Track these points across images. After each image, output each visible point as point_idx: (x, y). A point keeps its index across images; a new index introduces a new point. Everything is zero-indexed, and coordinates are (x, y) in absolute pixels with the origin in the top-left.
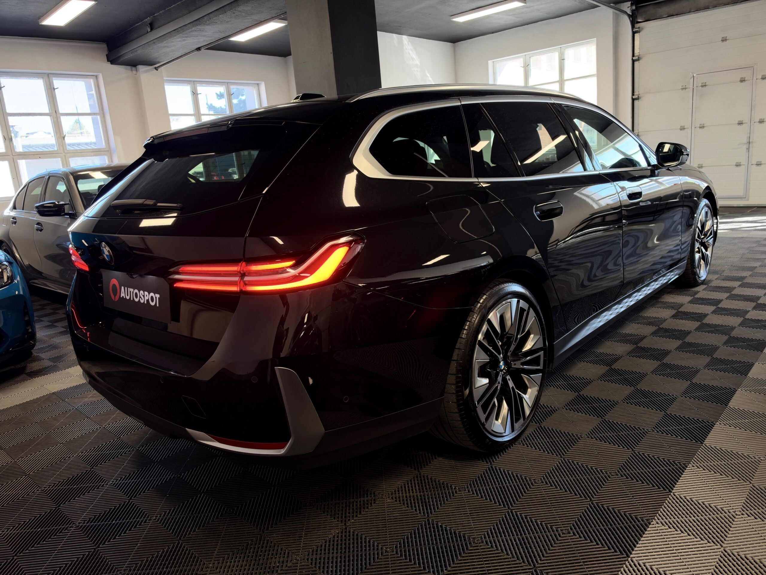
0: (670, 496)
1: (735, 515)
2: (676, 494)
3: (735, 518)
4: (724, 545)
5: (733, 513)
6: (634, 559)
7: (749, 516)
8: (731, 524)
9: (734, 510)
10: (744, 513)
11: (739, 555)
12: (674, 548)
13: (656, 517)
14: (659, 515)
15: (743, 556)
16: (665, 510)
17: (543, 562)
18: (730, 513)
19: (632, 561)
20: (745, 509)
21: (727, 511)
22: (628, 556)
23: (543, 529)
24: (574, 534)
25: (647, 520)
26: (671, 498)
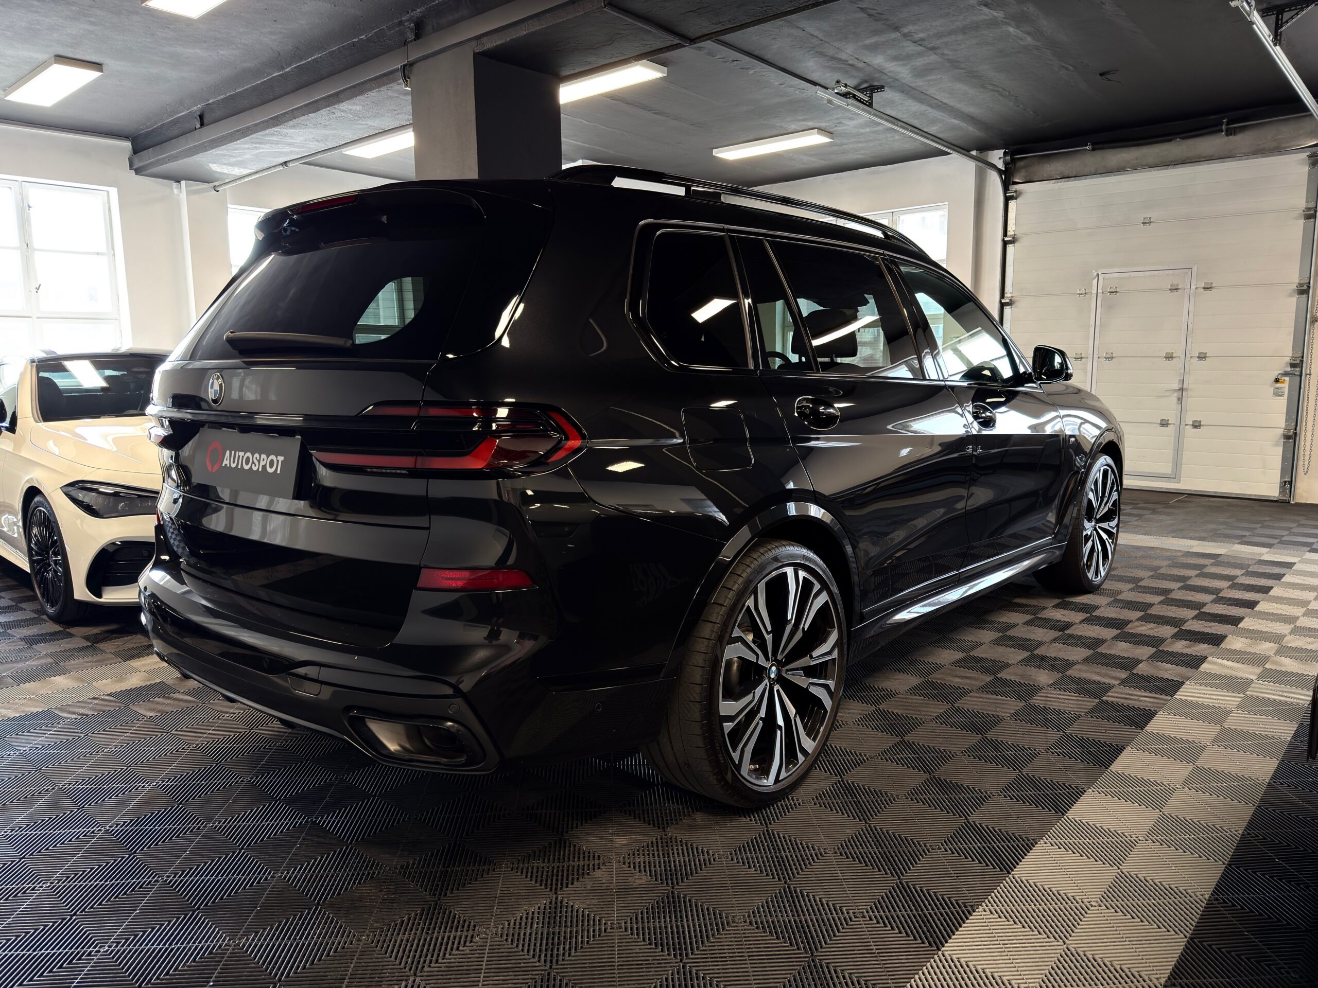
0: (1007, 879)
1: (1089, 906)
2: (1016, 876)
3: (1089, 909)
4: (1067, 942)
5: (1088, 904)
6: (946, 953)
7: (1108, 908)
8: (1082, 917)
9: (1089, 900)
10: (1102, 904)
11: (1085, 955)
12: (1001, 942)
13: (983, 904)
14: (989, 901)
15: (1090, 957)
16: (998, 895)
17: (824, 950)
18: (1083, 902)
19: (944, 956)
20: (1104, 900)
21: (1080, 901)
22: (939, 949)
23: (830, 910)
24: (871, 919)
25: (972, 906)
26: (1009, 881)
